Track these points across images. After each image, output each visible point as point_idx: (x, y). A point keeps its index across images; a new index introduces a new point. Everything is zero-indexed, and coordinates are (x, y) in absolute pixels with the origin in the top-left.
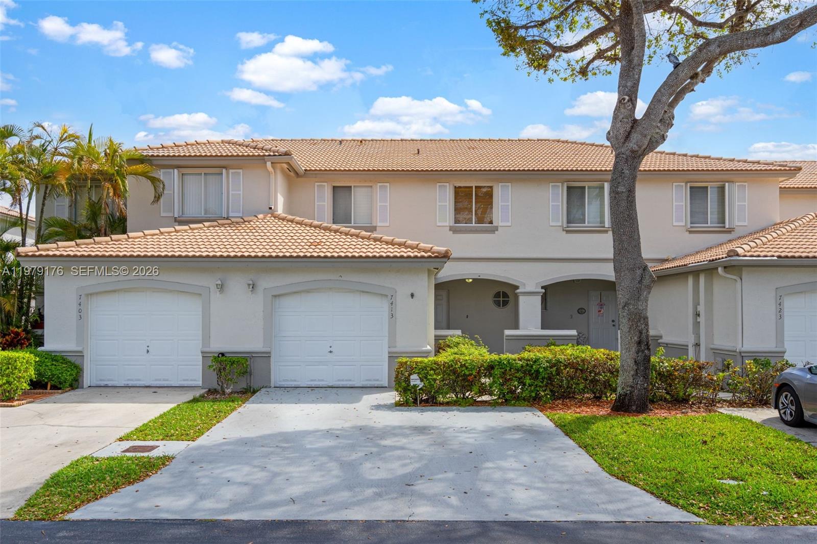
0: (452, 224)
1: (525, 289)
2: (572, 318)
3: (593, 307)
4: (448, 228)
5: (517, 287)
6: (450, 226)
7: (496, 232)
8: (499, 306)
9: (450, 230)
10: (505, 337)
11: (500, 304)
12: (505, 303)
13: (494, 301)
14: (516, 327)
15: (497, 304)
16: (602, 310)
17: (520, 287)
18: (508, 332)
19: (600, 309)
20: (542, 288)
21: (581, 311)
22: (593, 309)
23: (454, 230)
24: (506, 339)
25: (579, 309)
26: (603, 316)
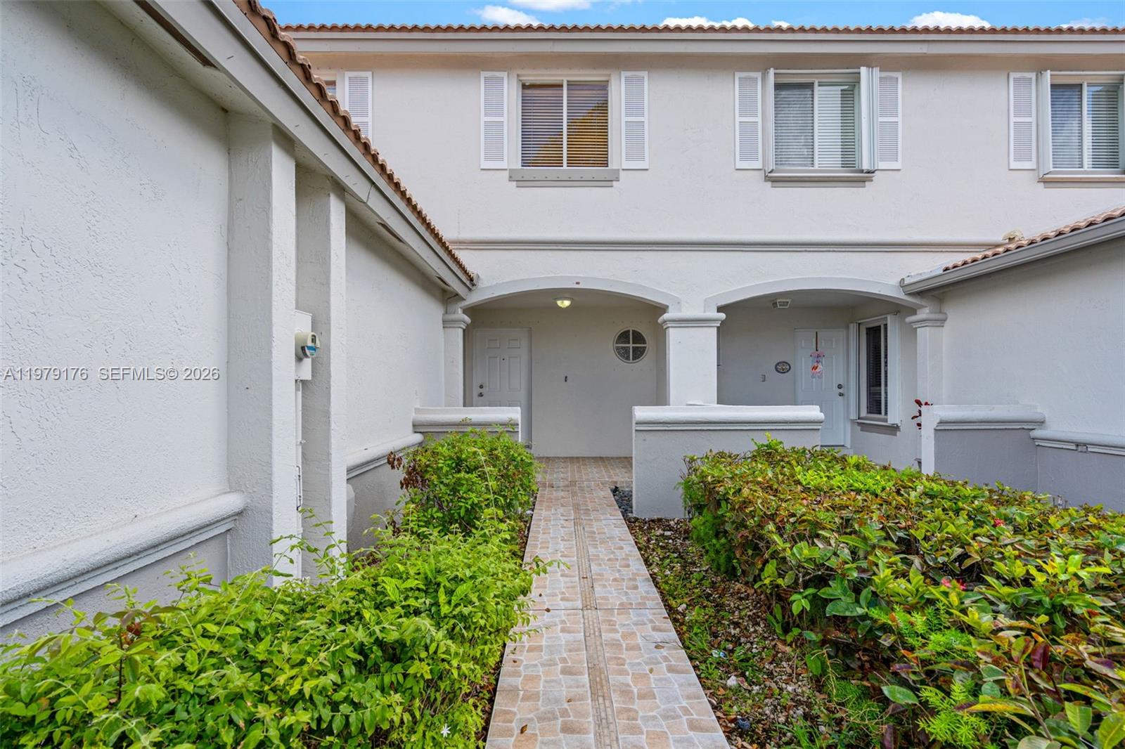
0: (517, 165)
1: (681, 311)
2: (764, 381)
3: (803, 359)
4: (506, 174)
5: (663, 309)
6: (511, 170)
7: (614, 183)
8: (628, 358)
9: (511, 179)
10: (634, 424)
11: (629, 356)
12: (638, 353)
13: (618, 348)
14: (660, 398)
15: (624, 354)
16: (820, 366)
17: (670, 309)
18: (642, 413)
19: (816, 364)
20: (720, 309)
21: (783, 368)
22: (802, 363)
23: (518, 180)
24: (636, 430)
25: (778, 364)
26: (820, 377)
